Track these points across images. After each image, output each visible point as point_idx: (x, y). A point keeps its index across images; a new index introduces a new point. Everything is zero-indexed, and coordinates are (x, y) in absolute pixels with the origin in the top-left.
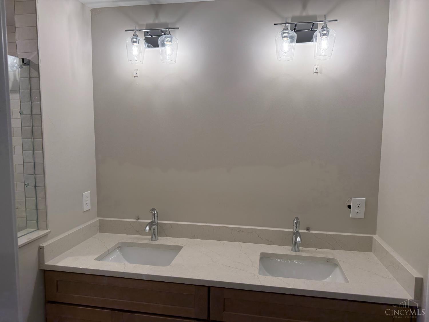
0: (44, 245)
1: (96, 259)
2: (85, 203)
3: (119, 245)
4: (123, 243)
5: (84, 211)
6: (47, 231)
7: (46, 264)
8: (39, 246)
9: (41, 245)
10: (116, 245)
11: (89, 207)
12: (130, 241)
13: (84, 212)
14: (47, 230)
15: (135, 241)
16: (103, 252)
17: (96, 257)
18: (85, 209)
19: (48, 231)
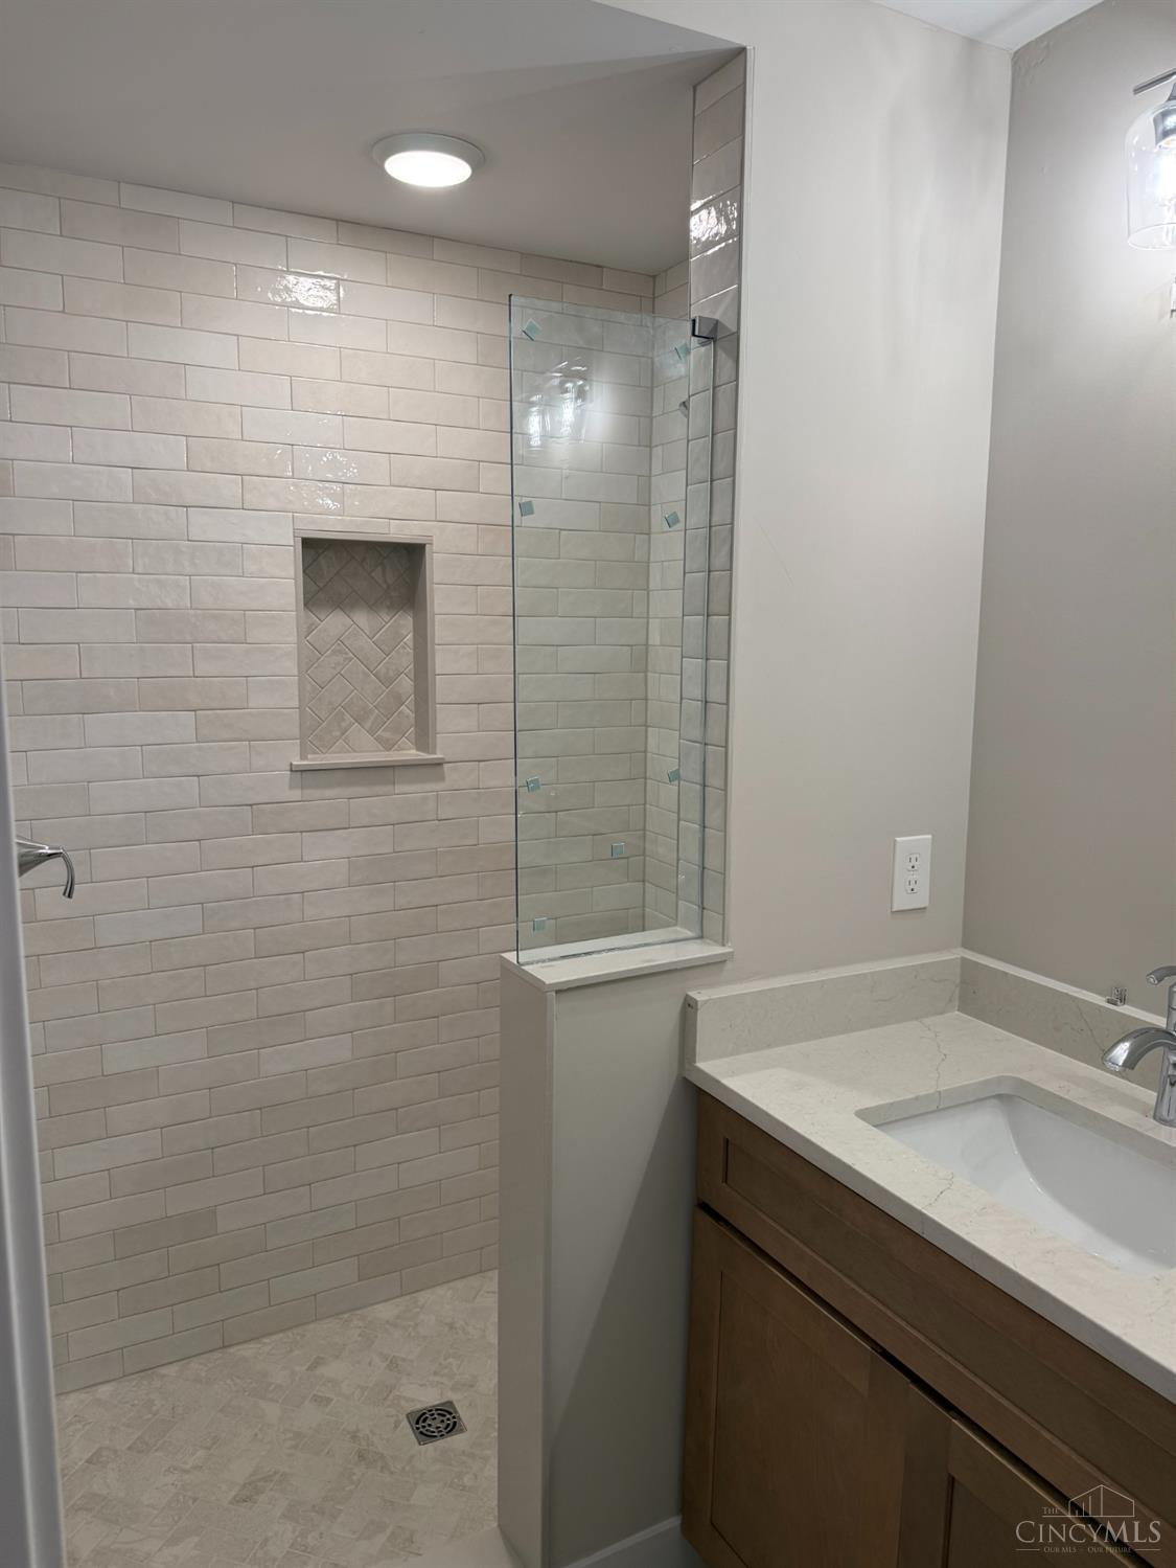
0: (699, 996)
1: (863, 1114)
2: (901, 877)
3: (1004, 1090)
4: (1022, 1084)
5: (894, 910)
6: (718, 950)
7: (700, 1065)
8: (687, 995)
9: (692, 994)
10: (987, 1083)
11: (921, 899)
12: (1052, 1087)
13: (893, 913)
14: (724, 945)
15: (1074, 1094)
16: (911, 1096)
17: (870, 1102)
18: (902, 901)
19: (726, 950)
